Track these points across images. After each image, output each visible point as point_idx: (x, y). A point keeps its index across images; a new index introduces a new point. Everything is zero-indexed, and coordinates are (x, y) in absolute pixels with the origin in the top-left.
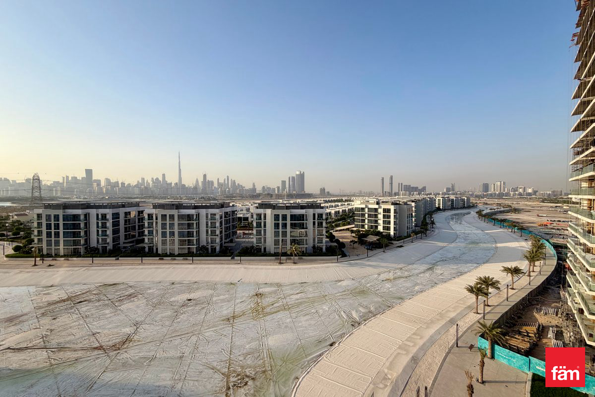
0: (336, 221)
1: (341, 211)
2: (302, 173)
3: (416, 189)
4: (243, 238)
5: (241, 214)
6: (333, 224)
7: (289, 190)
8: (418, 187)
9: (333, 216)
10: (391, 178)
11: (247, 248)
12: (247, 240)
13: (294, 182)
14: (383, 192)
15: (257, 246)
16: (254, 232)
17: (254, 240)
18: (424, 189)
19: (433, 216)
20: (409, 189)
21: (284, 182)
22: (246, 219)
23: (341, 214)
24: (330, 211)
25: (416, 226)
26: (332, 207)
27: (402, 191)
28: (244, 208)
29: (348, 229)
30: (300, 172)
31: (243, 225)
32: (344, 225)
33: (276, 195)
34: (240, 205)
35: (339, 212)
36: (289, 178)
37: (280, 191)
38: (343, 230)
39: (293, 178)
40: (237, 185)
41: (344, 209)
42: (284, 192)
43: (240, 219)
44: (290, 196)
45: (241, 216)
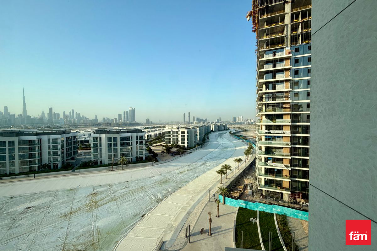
0: (154, 140)
1: (158, 133)
2: (133, 109)
3: (202, 120)
4: (84, 155)
5: (83, 138)
6: (152, 142)
7: (124, 121)
8: (203, 119)
9: (153, 137)
10: (189, 113)
11: (86, 163)
12: (87, 157)
13: (128, 115)
14: (185, 122)
15: (94, 160)
16: (92, 150)
17: (92, 156)
18: (206, 120)
19: (209, 135)
20: (199, 120)
21: (120, 115)
22: (88, 141)
23: (158, 135)
24: (151, 134)
25: (200, 141)
26: (153, 131)
27: (195, 121)
28: (86, 134)
29: (161, 145)
30: (132, 108)
31: (84, 146)
32: (159, 142)
33: (114, 124)
34: (83, 132)
35: (156, 134)
36: (124, 112)
37: (118, 121)
38: (158, 145)
39: (127, 112)
40: (81, 116)
41: (160, 132)
42: (121, 122)
43: (82, 142)
44: (125, 124)
45: (83, 139)
